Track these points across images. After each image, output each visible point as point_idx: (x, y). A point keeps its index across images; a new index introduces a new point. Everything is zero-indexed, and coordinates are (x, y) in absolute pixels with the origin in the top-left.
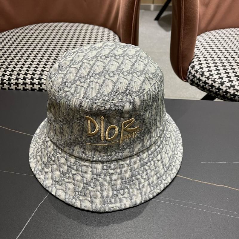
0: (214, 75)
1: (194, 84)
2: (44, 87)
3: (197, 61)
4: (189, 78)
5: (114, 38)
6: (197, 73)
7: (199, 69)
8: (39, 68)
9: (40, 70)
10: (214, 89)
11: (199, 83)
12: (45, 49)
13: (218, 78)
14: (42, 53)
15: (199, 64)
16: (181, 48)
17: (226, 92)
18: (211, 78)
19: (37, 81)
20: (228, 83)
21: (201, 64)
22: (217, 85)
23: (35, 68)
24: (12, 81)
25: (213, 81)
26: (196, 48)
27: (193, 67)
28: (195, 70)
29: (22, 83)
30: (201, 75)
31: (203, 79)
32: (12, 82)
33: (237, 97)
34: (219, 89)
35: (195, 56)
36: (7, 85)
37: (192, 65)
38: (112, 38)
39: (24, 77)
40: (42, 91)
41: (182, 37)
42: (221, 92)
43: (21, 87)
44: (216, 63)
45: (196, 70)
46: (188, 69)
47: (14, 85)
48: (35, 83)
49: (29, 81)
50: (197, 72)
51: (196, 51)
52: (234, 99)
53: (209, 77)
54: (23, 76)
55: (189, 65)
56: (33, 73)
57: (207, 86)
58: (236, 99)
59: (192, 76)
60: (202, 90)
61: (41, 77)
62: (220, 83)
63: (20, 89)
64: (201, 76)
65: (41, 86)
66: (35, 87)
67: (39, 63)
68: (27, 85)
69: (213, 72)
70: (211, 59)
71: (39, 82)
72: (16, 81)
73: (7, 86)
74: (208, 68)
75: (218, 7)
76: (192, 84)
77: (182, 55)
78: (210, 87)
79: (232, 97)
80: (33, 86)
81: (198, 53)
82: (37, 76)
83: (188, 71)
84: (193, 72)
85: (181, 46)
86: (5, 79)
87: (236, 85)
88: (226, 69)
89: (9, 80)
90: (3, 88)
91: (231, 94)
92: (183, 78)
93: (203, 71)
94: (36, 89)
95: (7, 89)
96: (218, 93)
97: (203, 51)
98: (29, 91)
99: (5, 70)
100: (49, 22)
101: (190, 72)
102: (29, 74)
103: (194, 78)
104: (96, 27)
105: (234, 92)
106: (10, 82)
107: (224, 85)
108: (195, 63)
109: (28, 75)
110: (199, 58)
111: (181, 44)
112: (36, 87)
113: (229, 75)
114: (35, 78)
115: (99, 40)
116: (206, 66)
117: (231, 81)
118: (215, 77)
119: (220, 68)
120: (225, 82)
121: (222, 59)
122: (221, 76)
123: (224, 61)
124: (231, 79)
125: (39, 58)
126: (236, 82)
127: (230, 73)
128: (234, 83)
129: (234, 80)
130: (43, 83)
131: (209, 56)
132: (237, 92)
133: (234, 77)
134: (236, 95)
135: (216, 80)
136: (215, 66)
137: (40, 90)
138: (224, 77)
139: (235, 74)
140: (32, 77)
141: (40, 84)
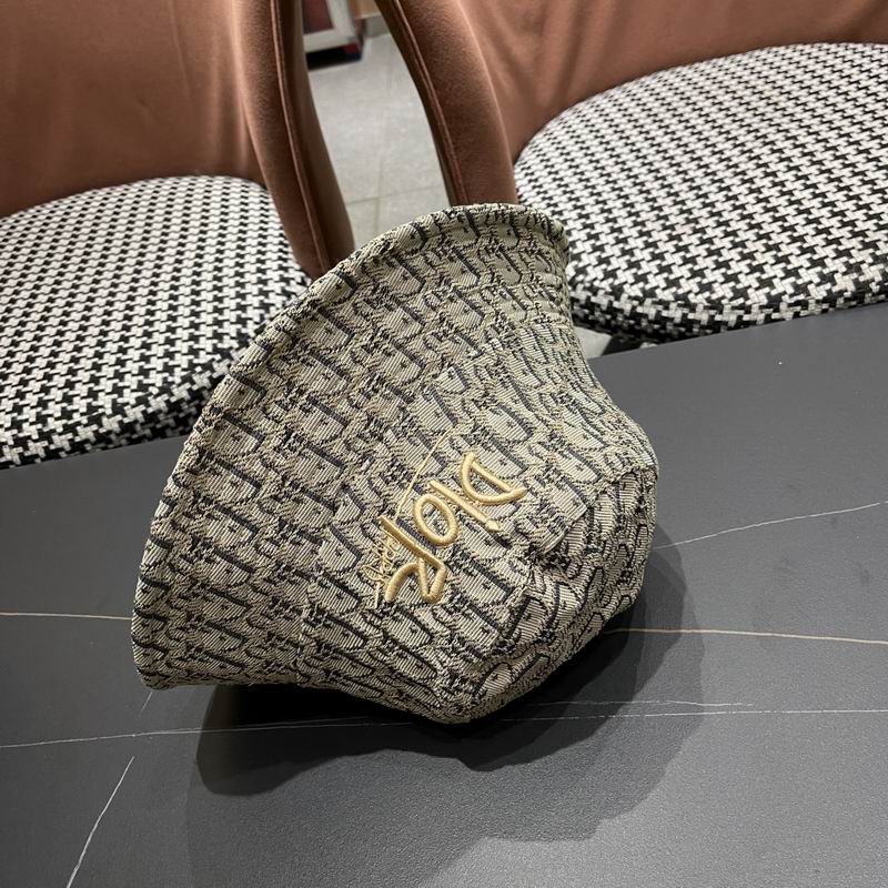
0: (589, 269)
8: (32, 383)
9: (35, 391)
10: (597, 314)
13: (601, 276)
14: (34, 326)
17: (635, 315)
18: (582, 282)
19: (34, 428)
20: (635, 287)
22: (602, 300)
25: (589, 289)
33: (668, 324)
34: (611, 310)
38: (258, 213)
40: (59, 457)
42: (620, 318)
44: (592, 226)
48: (29, 437)
49: (9, 434)
52: (662, 332)
53: (574, 277)
56: (15, 405)
57: (576, 307)
58: (668, 331)
61: (45, 412)
62: (610, 290)
65: (51, 442)
66: (31, 449)
67: (27, 364)
68: (6, 450)
69: (585, 260)
70: (575, 214)
71: (40, 432)
75: (580, 19)
78: (586, 311)
80: (26, 448)
82: (30, 414)
87: (658, 287)
88: (625, 240)
91: (651, 318)
94: (37, 456)
96: (613, 322)
97: (552, 189)
98: (17, 466)
105: (659, 312)
107: (624, 296)
112: (37, 448)
113: (633, 260)
114: (26, 420)
117: (642, 278)
118: (593, 276)
119: (603, 239)
120: (625, 287)
121: (610, 204)
122: (610, 268)
123: (616, 213)
124: (640, 273)
125: (25, 346)
126: (659, 277)
127: (637, 252)
128: (654, 281)
129: (650, 273)
130: (53, 431)
131: (570, 206)
132: (667, 308)
133: (649, 261)
134: (667, 319)
135: (596, 284)
136: (590, 237)
137: (52, 454)
138: (619, 268)
139: (651, 250)
140: (13, 418)
141: (45, 436)
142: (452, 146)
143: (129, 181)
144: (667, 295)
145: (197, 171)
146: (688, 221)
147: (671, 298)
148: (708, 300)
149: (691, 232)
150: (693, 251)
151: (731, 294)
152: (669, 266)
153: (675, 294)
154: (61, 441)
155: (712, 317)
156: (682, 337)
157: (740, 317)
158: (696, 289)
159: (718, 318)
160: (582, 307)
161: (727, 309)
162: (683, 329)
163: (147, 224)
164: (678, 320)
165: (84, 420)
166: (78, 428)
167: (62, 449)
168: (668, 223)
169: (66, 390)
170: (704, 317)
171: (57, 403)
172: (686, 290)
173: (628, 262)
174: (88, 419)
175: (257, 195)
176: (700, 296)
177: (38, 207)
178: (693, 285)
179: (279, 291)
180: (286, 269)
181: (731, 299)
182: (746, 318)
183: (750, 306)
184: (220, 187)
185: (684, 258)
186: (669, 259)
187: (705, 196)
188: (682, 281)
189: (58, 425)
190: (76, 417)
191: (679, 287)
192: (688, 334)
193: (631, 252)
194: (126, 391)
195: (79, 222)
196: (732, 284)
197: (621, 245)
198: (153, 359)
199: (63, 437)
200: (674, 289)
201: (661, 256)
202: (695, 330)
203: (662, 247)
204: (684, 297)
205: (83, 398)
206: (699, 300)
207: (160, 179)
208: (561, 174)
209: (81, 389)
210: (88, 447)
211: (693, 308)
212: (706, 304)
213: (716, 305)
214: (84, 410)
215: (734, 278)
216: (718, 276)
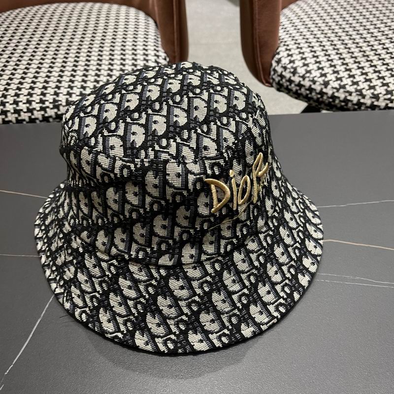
0: (313, 72)
1: (283, 89)
2: (38, 114)
3: (284, 50)
4: (274, 80)
5: (146, 24)
6: (285, 71)
7: (288, 64)
8: (25, 84)
9: (27, 88)
10: (313, 94)
11: (289, 87)
12: (31, 51)
13: (319, 75)
14: (27, 58)
15: (289, 55)
16: (258, 31)
17: (333, 97)
18: (309, 77)
19: (25, 106)
20: (336, 83)
21: (291, 55)
22: (317, 87)
23: (19, 85)
25: (311, 81)
26: (282, 28)
27: (279, 61)
28: (282, 67)
30: (292, 73)
31: (296, 79)
33: (349, 103)
34: (322, 93)
35: (282, 42)
37: (277, 58)
38: (144, 24)
39: (2, 101)
40: (35, 122)
41: (257, 11)
42: (325, 97)
44: (315, 52)
45: (284, 66)
46: (271, 65)
48: (22, 110)
49: (11, 107)
50: (285, 68)
51: (281, 33)
52: (345, 107)
53: (304, 75)
55: (273, 59)
56: (16, 93)
57: (303, 90)
58: (348, 107)
59: (279, 76)
60: (296, 98)
61: (31, 99)
64: (292, 75)
65: (33, 114)
66: (22, 116)
67: (23, 75)
68: (9, 114)
69: (311, 67)
70: (306, 45)
71: (28, 108)
74: (303, 61)
76: (279, 90)
77: (259, 43)
78: (308, 92)
79: (343, 104)
80: (20, 115)
81: (285, 38)
82: (23, 98)
83: (272, 69)
84: (279, 69)
85: (257, 27)
87: (347, 84)
88: (332, 60)
91: (341, 99)
92: (264, 81)
93: (295, 66)
94: (24, 120)
96: (321, 99)
97: (294, 33)
98: (14, 123)
100: (34, 5)
101: (275, 70)
102: (10, 95)
103: (282, 80)
104: (115, 7)
105: (346, 97)
107: (329, 87)
108: (282, 54)
109: (8, 97)
110: (288, 45)
111: (256, 24)
112: (25, 116)
113: (336, 70)
114: (21, 101)
115: (121, 28)
116: (299, 57)
117: (340, 79)
118: (314, 75)
119: (321, 58)
120: (330, 82)
121: (324, 43)
122: (323, 72)
123: (327, 48)
124: (339, 76)
125: (22, 67)
126: (348, 80)
127: (337, 67)
129: (344, 77)
130: (34, 109)
131: (303, 41)
132: (350, 95)
133: (344, 72)
134: (349, 101)
135: (316, 79)
136: (314, 56)
137: (32, 121)
138: (328, 73)
139: (345, 66)
140: (14, 99)
141: (30, 111)
144: (352, 89)
145: (112, 2)
146: (364, 56)
147: (354, 90)
149: (365, 61)
150: (367, 70)
151: (385, 93)
152: (354, 75)
153: (356, 89)
154: (38, 115)
155: (373, 102)
156: (355, 110)
157: (387, 104)
158: (367, 88)
159: (376, 103)
160: (306, 90)
161: (381, 99)
162: (356, 107)
165: (51, 106)
166: (48, 109)
167: (37, 119)
168: (354, 56)
169: (43, 90)
170: (368, 102)
171: (38, 95)
172: (362, 87)
173: (333, 70)
174: (53, 106)
175: (143, 16)
176: (368, 91)
177: (31, 7)
178: (365, 86)
179: (154, 60)
180: (158, 51)
181: (385, 95)
182: (390, 105)
183: (393, 100)
185: (362, 72)
186: (354, 72)
187: (372, 46)
188: (360, 83)
189: (38, 107)
190: (47, 104)
191: (358, 85)
192: (358, 109)
193: (334, 66)
194: (74, 96)
196: (386, 87)
197: (330, 62)
198: (88, 82)
199: (39, 112)
200: (355, 86)
201: (350, 70)
202: (363, 108)
203: (351, 66)
204: (360, 91)
205: (51, 95)
206: (368, 93)
208: (299, 27)
209: (51, 91)
210: (51, 120)
211: (364, 97)
212: (371, 96)
213: (376, 97)
214: (51, 101)
215: (387, 85)
216: (379, 82)
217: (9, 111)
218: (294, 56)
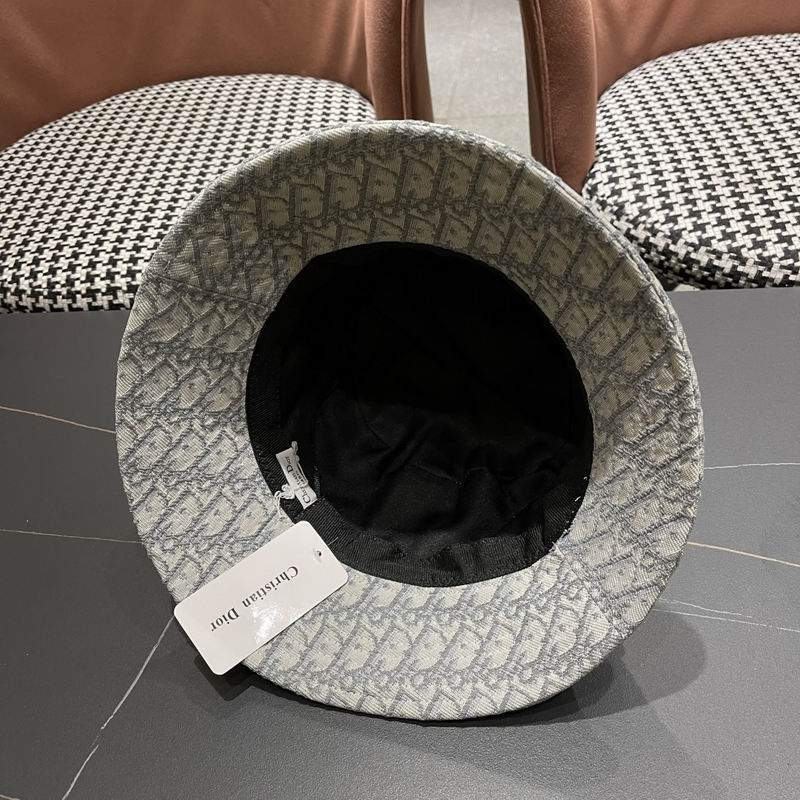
0: (652, 212)
3: (604, 169)
6: (603, 209)
7: (608, 197)
8: (147, 240)
9: (149, 247)
10: (653, 253)
13: (663, 220)
14: (152, 190)
15: (611, 180)
16: (551, 138)
17: (688, 260)
18: (644, 222)
20: (693, 234)
21: (616, 180)
22: (660, 242)
23: (137, 242)
24: (78, 286)
25: (649, 230)
27: (593, 191)
28: (598, 201)
29: (104, 290)
30: (615, 213)
31: (623, 225)
32: (78, 289)
33: (718, 272)
34: (667, 253)
35: (601, 153)
36: (63, 298)
37: (590, 185)
38: (356, 112)
39: (108, 270)
41: (549, 107)
42: (673, 261)
43: (102, 301)
44: (661, 173)
45: (601, 199)
47: (83, 296)
48: (139, 286)
49: (124, 280)
50: (603, 204)
52: (710, 279)
53: (637, 217)
54: (105, 268)
55: (583, 186)
56: (132, 257)
58: (716, 279)
63: (102, 307)
64: (615, 217)
68: (120, 294)
69: (650, 203)
70: (646, 159)
72: (88, 284)
73: (65, 300)
74: (637, 191)
78: (643, 249)
81: (609, 143)
82: (143, 266)
85: (551, 133)
86: (58, 283)
87: (714, 238)
88: (690, 190)
89: (70, 282)
90: (55, 306)
91: (702, 265)
93: (620, 200)
95: (66, 309)
96: (666, 263)
97: (628, 134)
99: (54, 254)
102: (121, 260)
105: (711, 261)
106: (73, 290)
107: (681, 242)
108: (599, 177)
109: (119, 263)
110: (612, 160)
113: (695, 209)
114: (139, 271)
116: (629, 184)
117: (701, 228)
118: (655, 219)
119: (670, 186)
120: (683, 233)
121: (680, 155)
122: (672, 214)
123: (684, 164)
124: (699, 222)
125: (143, 207)
126: (716, 228)
127: (699, 202)
128: (710, 232)
129: (709, 223)
131: (642, 151)
132: (719, 258)
133: (709, 213)
134: (717, 268)
135: (657, 226)
136: (657, 183)
138: (681, 215)
139: (713, 202)
140: (129, 268)
142: (548, 82)
143: (244, 72)
144: (722, 247)
145: (304, 73)
146: (752, 181)
147: (725, 249)
148: (759, 256)
149: (753, 191)
150: (753, 209)
151: (783, 254)
152: (728, 220)
153: (729, 246)
155: (760, 272)
156: (728, 286)
157: (786, 276)
158: (750, 245)
159: (766, 274)
161: (776, 267)
162: (730, 280)
163: (257, 114)
164: (727, 271)
168: (732, 180)
170: (751, 270)
172: (741, 244)
173: (690, 210)
175: (357, 101)
176: (752, 252)
177: (162, 86)
178: (748, 241)
181: (781, 259)
182: (792, 278)
183: (798, 268)
184: (324, 90)
185: (743, 215)
186: (729, 214)
187: (772, 159)
188: (738, 236)
191: (734, 240)
192: (734, 285)
193: (694, 202)
195: (197, 104)
196: (785, 245)
197: (686, 194)
200: (729, 242)
201: (721, 210)
202: (742, 282)
203: (724, 202)
204: (737, 251)
206: (752, 255)
207: (271, 75)
208: (638, 121)
211: (743, 262)
212: (757, 260)
213: (766, 262)
215: (788, 240)
216: (773, 235)
217: (120, 288)
218: (621, 180)
